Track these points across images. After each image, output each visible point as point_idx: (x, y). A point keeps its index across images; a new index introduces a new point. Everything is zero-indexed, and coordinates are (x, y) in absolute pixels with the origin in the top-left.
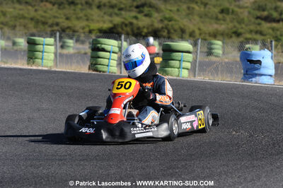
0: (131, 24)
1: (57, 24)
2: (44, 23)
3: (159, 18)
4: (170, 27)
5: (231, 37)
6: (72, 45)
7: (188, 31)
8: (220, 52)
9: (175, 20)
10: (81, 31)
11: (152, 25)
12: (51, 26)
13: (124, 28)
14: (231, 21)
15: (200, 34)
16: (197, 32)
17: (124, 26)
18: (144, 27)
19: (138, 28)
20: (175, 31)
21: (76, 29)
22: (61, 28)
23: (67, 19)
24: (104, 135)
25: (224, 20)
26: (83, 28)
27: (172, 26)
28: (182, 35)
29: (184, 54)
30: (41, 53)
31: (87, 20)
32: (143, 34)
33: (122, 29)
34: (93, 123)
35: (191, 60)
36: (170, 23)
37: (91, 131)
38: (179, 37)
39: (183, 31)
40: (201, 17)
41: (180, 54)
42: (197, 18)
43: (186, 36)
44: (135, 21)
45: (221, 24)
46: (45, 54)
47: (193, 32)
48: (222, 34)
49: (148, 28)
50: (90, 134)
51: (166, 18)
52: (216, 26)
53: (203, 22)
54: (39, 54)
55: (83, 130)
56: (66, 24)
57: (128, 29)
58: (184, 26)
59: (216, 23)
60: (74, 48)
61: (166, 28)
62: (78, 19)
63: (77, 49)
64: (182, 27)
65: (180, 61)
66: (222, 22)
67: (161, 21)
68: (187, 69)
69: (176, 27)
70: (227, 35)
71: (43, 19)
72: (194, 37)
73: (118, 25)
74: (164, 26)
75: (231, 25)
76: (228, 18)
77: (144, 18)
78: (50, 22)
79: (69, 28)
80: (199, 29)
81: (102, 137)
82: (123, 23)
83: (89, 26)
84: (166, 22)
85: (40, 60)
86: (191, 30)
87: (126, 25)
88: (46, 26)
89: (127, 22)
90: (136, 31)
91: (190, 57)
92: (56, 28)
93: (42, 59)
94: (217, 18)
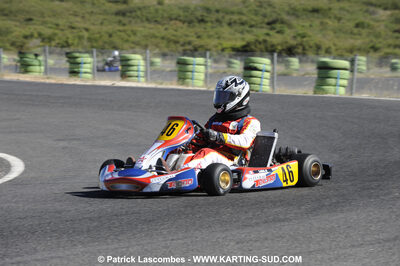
0: (265, 41)
1: (189, 43)
2: (176, 42)
3: (292, 35)
4: (304, 44)
7: (324, 47)
8: (364, 68)
9: (310, 36)
10: (214, 49)
11: (286, 42)
12: (183, 45)
13: (259, 46)
14: (368, 36)
15: (337, 50)
16: (333, 48)
17: (257, 43)
18: (278, 44)
19: (272, 46)
20: (311, 47)
21: (209, 47)
22: (194, 47)
23: (198, 37)
25: (360, 34)
26: (216, 47)
27: (307, 42)
28: (317, 51)
30: (191, 73)
31: (219, 38)
33: (256, 47)
36: (305, 39)
38: (314, 54)
39: (318, 47)
40: (335, 32)
42: (332, 33)
43: (323, 52)
44: (267, 38)
45: (357, 39)
46: (195, 73)
47: (330, 48)
49: (282, 45)
51: (299, 35)
52: (351, 41)
53: (337, 37)
54: (189, 74)
56: (198, 42)
57: (262, 46)
58: (320, 42)
59: (352, 38)
61: (301, 44)
62: (209, 37)
64: (318, 43)
65: (336, 78)
66: (357, 36)
67: (295, 37)
68: (344, 87)
69: (312, 43)
71: (175, 38)
72: (330, 53)
73: (252, 43)
74: (298, 43)
75: (367, 40)
76: (364, 32)
77: (277, 35)
78: (182, 41)
79: (201, 46)
80: (335, 45)
82: (256, 40)
83: (221, 44)
84: (299, 39)
85: (190, 81)
86: (327, 46)
87: (260, 43)
88: (178, 45)
89: (261, 39)
90: (270, 48)
91: (346, 74)
92: (188, 47)
93: (192, 79)
94: (352, 33)
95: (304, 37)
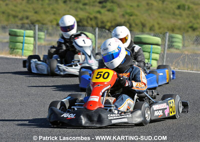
0: (96, 18)
1: (27, 18)
2: (15, 17)
3: (121, 13)
4: (131, 22)
5: (188, 31)
6: (43, 37)
7: (148, 26)
8: (180, 45)
9: (136, 15)
10: (49, 24)
11: (115, 20)
12: (22, 19)
13: (90, 22)
14: (188, 17)
15: (160, 28)
16: (157, 27)
17: (89, 20)
18: (108, 21)
19: (103, 22)
20: (136, 25)
21: (45, 22)
22: (31, 21)
23: (36, 13)
24: (84, 121)
25: (181, 15)
26: (51, 22)
27: (133, 20)
28: (142, 29)
29: (153, 46)
30: (21, 44)
31: (54, 14)
32: (107, 27)
33: (88, 23)
34: (74, 109)
35: (159, 51)
36: (132, 18)
37: (72, 116)
38: (139, 31)
39: (144, 25)
40: (159, 13)
41: (150, 46)
42: (156, 13)
43: (147, 30)
44: (98, 16)
45: (178, 19)
46: (25, 45)
47: (153, 26)
48: (179, 29)
49: (111, 23)
50: (71, 119)
51: (127, 13)
52: (173, 21)
53: (161, 17)
54: (20, 45)
55: (65, 115)
56: (35, 17)
57: (93, 23)
58: (145, 20)
59: (173, 18)
60: (44, 40)
61: (128, 22)
62: (46, 12)
63: (48, 41)
64: (143, 21)
65: (149, 52)
66: (179, 17)
67: (123, 15)
68: (156, 60)
69: (138, 21)
70: (184, 29)
71: (14, 13)
72: (154, 30)
73: (84, 19)
74: (126, 21)
75: (187, 20)
76: (184, 13)
77: (107, 13)
78: (20, 15)
79: (38, 21)
80: (158, 24)
81: (82, 122)
82: (88, 17)
83: (56, 20)
84: (127, 17)
85: (20, 51)
86: (151, 25)
87: (91, 19)
88: (17, 19)
89: (92, 16)
90: (100, 25)
91: (158, 49)
92: (26, 21)
93: (22, 49)
94: (174, 14)
95: (131, 15)
